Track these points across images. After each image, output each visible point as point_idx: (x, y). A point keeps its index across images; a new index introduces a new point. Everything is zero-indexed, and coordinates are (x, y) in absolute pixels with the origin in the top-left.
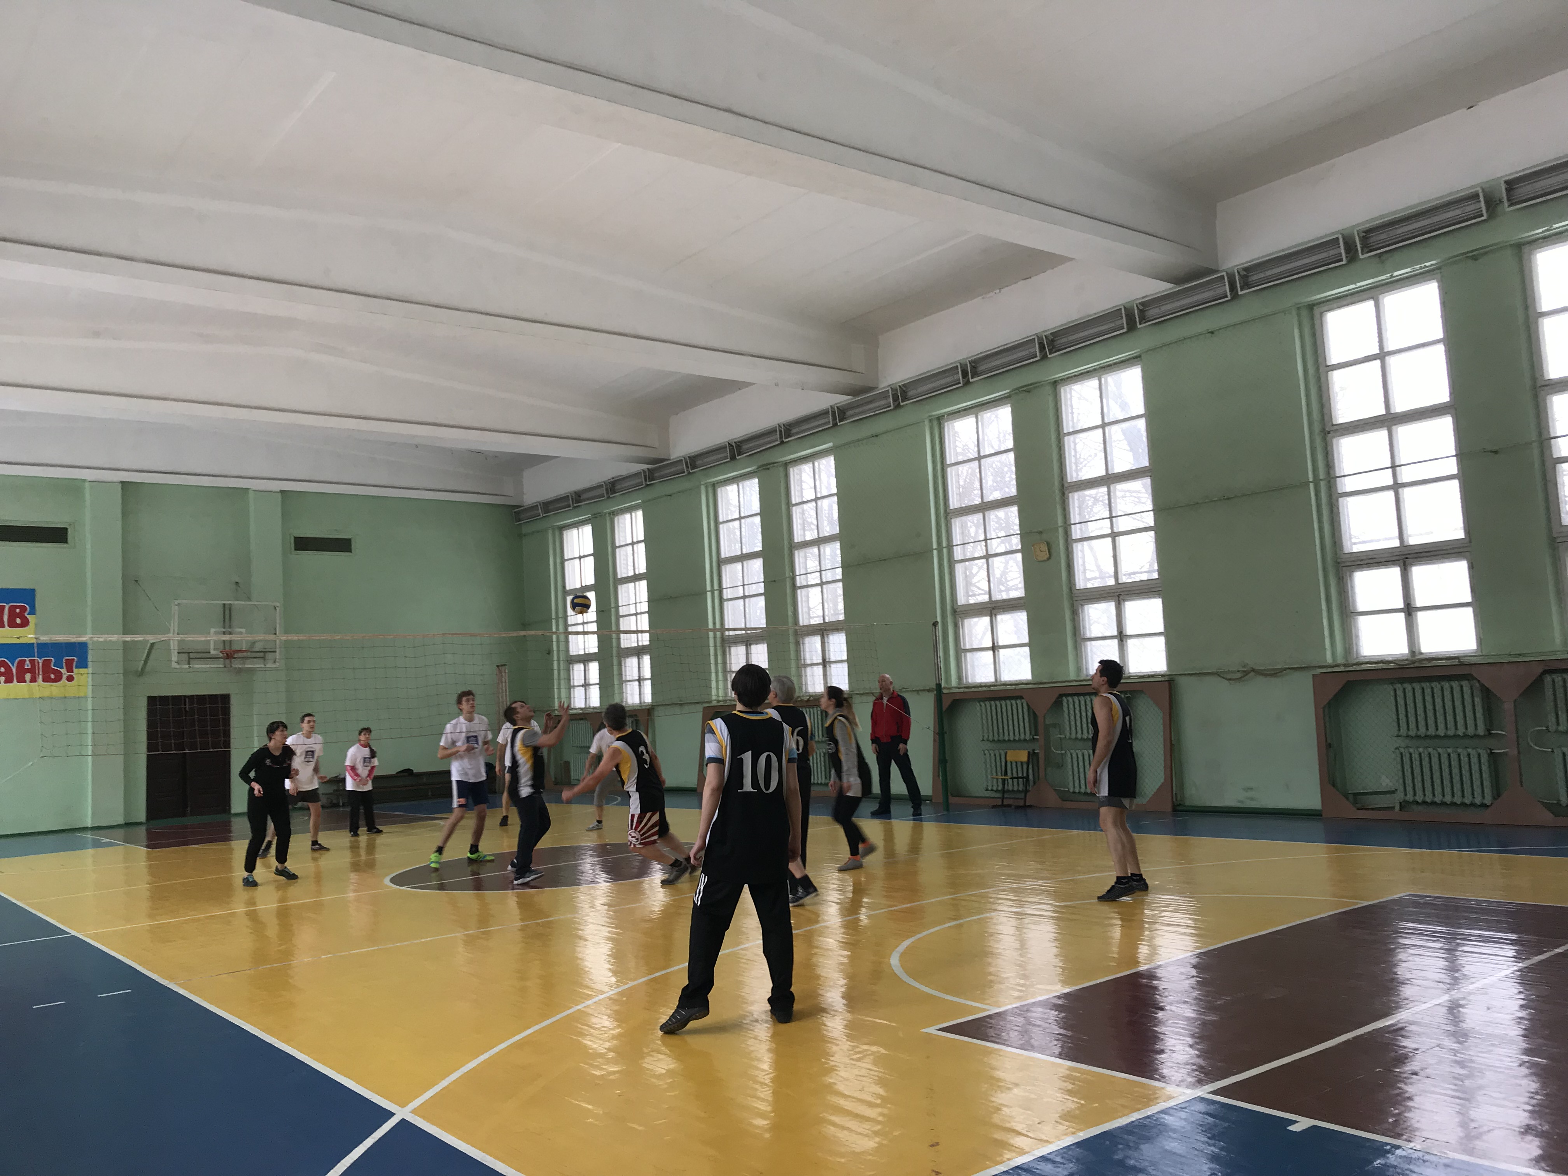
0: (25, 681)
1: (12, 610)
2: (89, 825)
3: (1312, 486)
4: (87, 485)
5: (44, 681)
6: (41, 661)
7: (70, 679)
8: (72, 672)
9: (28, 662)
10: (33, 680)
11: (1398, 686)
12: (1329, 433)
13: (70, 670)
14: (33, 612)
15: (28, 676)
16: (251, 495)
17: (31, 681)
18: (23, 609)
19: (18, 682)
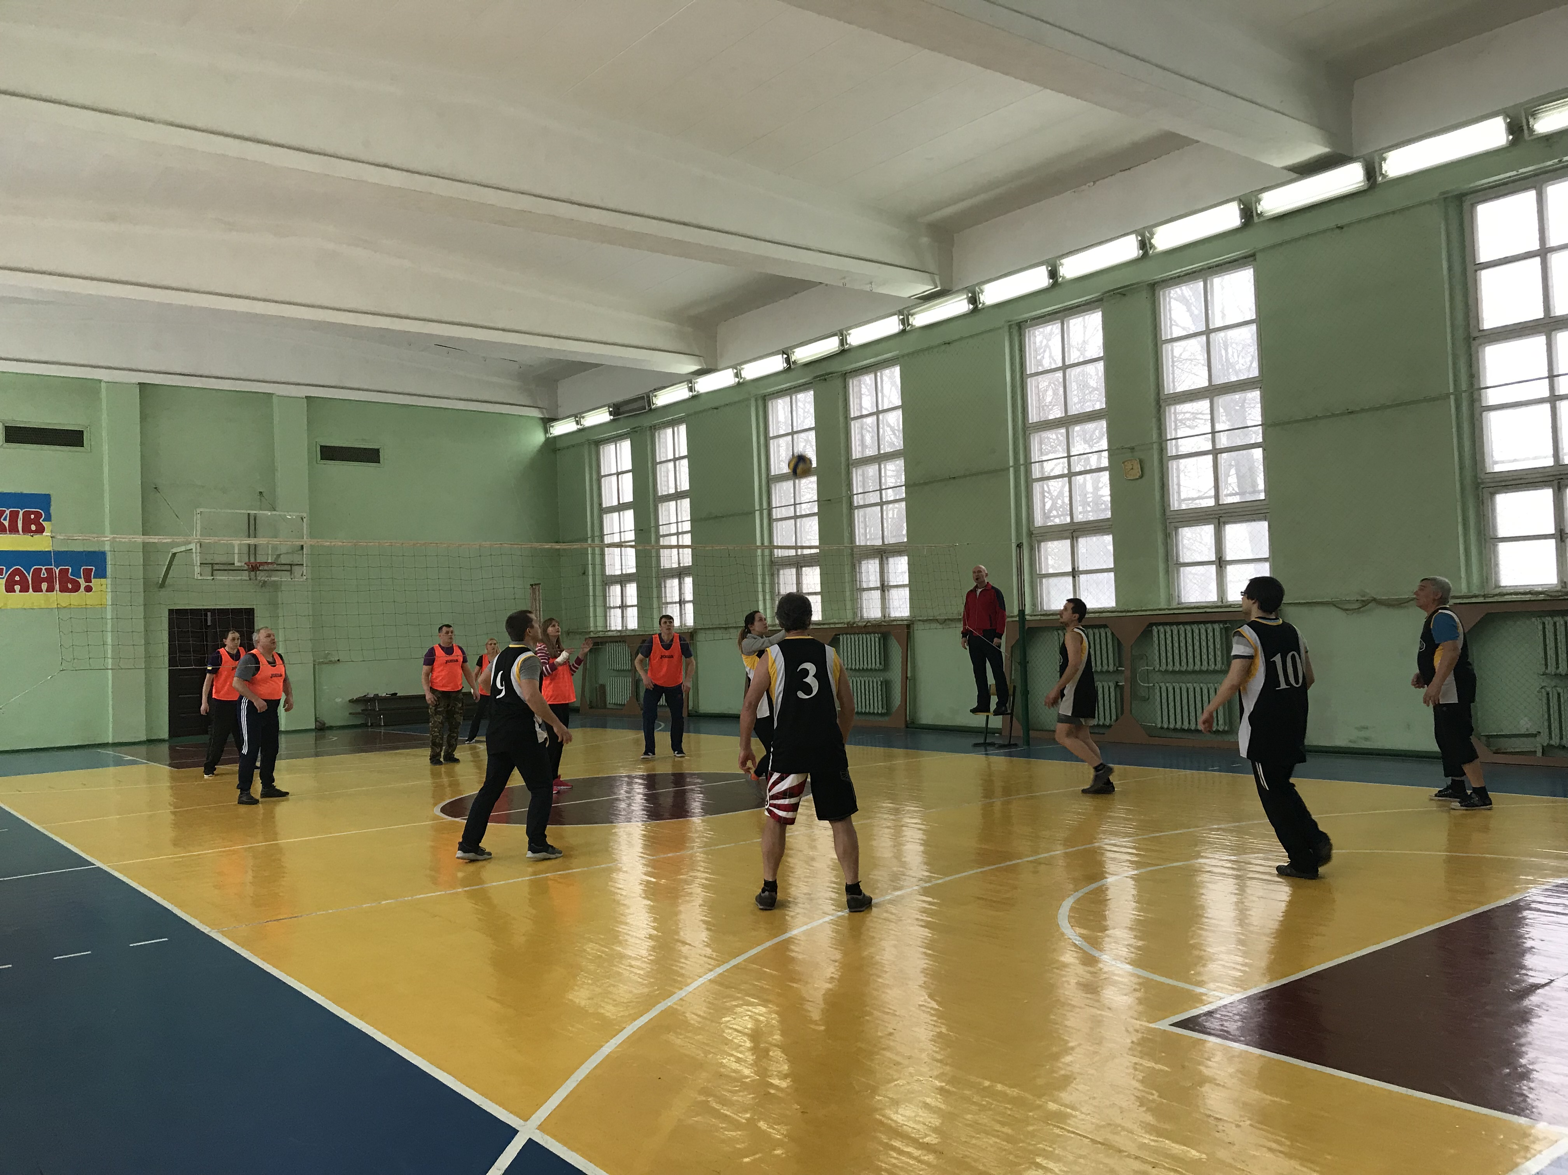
0: (40, 591)
1: (27, 516)
2: (110, 742)
3: (1452, 397)
4: (103, 385)
5: (61, 590)
6: (58, 571)
7: (89, 589)
8: (90, 582)
9: (43, 571)
10: (50, 589)
11: (1548, 620)
12: (1474, 339)
13: (88, 579)
14: (48, 518)
15: (44, 586)
16: (275, 400)
17: (47, 591)
18: (38, 515)
19: (34, 591)
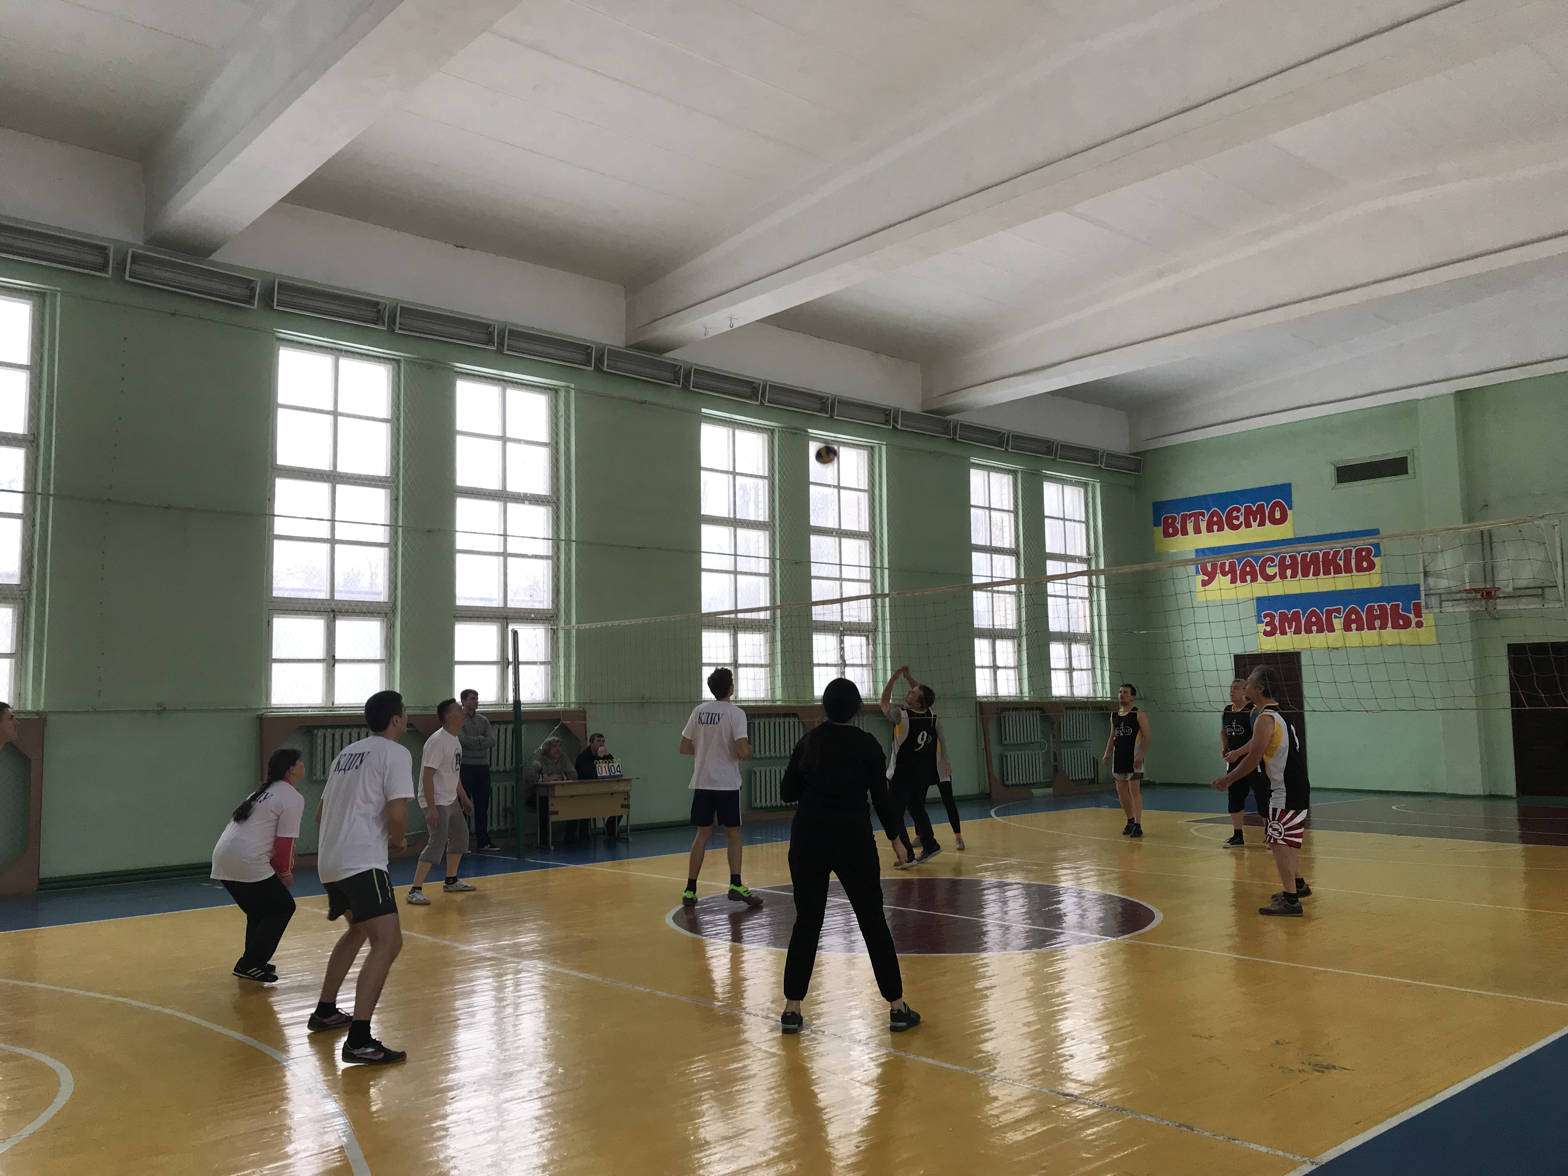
0: (1375, 629)
1: (1359, 552)
4: (1420, 404)
5: (1393, 628)
6: (1389, 607)
7: (1419, 625)
8: (1421, 617)
9: (1376, 607)
10: (1383, 627)
13: (1418, 614)
14: (1377, 555)
15: (1377, 623)
17: (1380, 628)
18: (1369, 551)
19: (1369, 629)
